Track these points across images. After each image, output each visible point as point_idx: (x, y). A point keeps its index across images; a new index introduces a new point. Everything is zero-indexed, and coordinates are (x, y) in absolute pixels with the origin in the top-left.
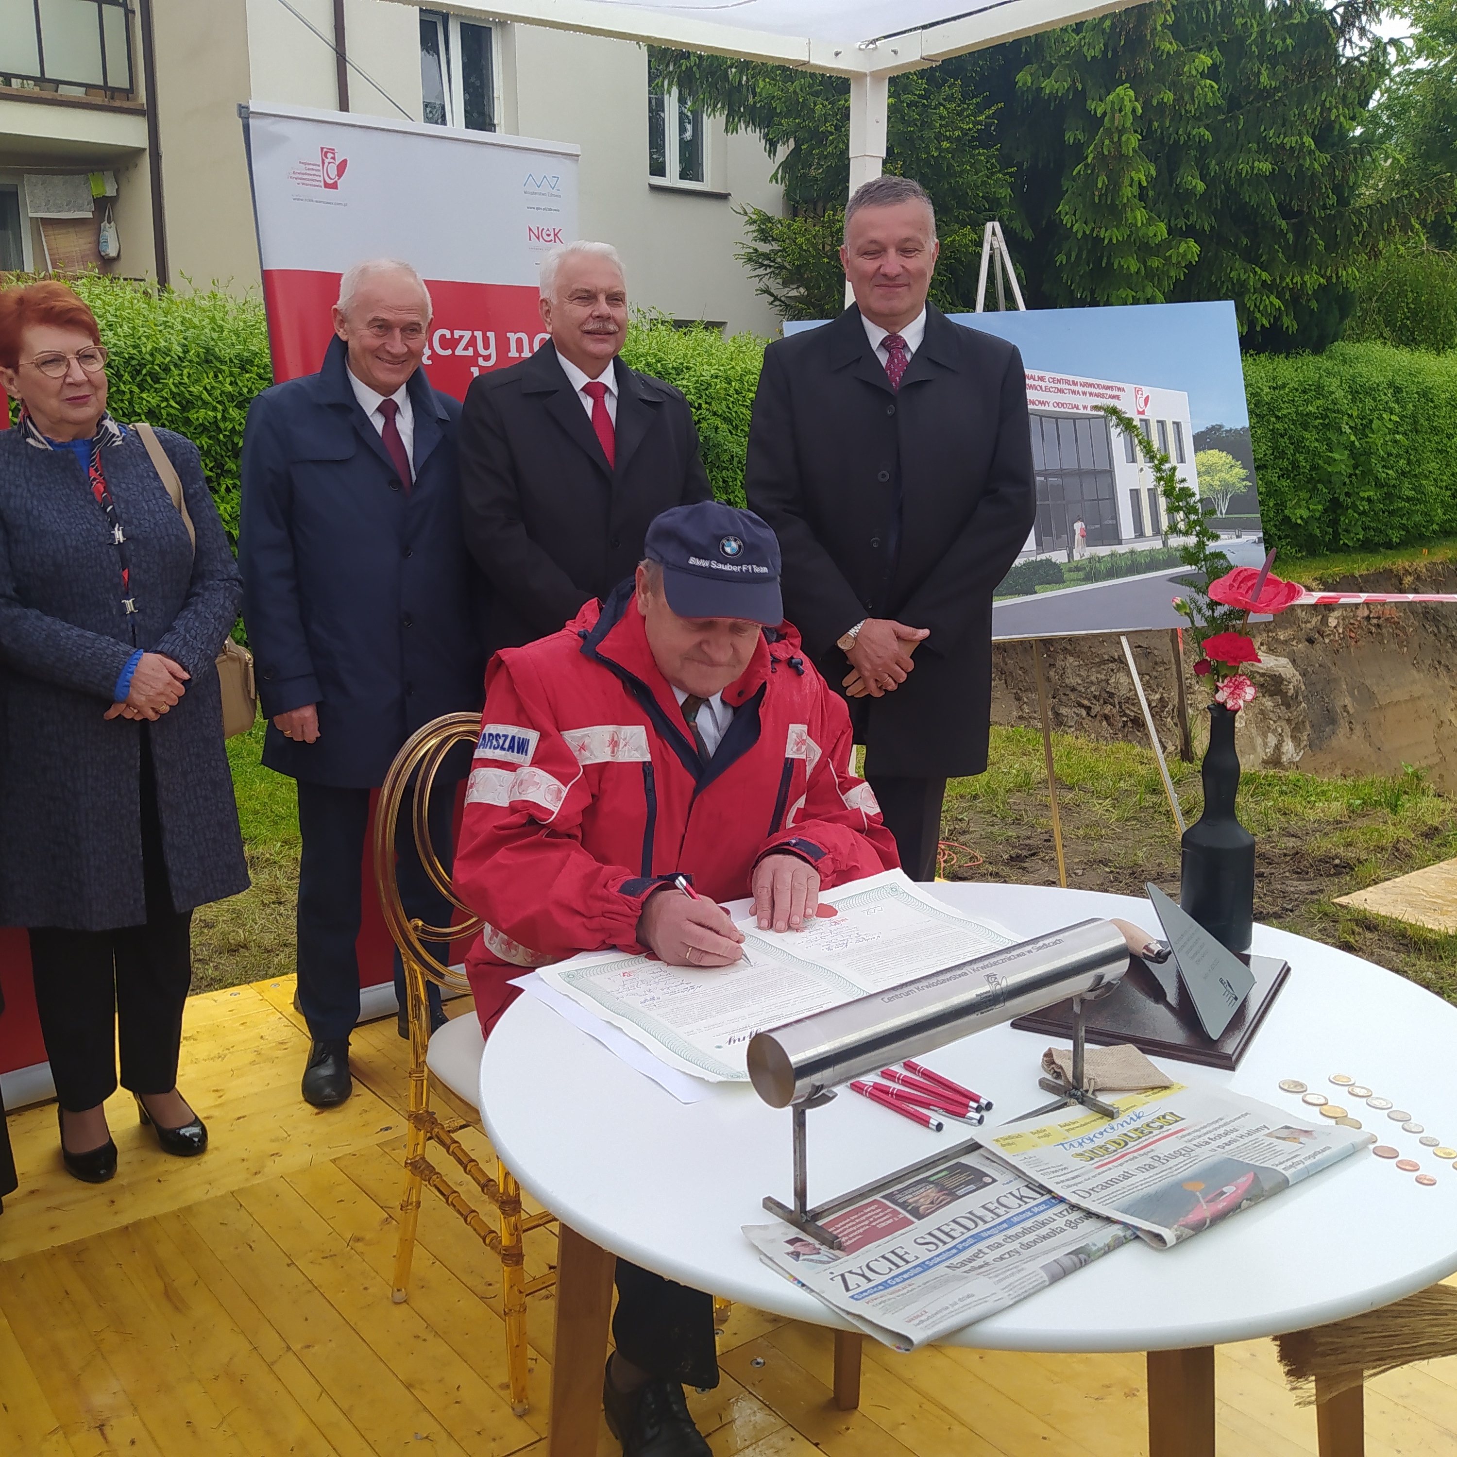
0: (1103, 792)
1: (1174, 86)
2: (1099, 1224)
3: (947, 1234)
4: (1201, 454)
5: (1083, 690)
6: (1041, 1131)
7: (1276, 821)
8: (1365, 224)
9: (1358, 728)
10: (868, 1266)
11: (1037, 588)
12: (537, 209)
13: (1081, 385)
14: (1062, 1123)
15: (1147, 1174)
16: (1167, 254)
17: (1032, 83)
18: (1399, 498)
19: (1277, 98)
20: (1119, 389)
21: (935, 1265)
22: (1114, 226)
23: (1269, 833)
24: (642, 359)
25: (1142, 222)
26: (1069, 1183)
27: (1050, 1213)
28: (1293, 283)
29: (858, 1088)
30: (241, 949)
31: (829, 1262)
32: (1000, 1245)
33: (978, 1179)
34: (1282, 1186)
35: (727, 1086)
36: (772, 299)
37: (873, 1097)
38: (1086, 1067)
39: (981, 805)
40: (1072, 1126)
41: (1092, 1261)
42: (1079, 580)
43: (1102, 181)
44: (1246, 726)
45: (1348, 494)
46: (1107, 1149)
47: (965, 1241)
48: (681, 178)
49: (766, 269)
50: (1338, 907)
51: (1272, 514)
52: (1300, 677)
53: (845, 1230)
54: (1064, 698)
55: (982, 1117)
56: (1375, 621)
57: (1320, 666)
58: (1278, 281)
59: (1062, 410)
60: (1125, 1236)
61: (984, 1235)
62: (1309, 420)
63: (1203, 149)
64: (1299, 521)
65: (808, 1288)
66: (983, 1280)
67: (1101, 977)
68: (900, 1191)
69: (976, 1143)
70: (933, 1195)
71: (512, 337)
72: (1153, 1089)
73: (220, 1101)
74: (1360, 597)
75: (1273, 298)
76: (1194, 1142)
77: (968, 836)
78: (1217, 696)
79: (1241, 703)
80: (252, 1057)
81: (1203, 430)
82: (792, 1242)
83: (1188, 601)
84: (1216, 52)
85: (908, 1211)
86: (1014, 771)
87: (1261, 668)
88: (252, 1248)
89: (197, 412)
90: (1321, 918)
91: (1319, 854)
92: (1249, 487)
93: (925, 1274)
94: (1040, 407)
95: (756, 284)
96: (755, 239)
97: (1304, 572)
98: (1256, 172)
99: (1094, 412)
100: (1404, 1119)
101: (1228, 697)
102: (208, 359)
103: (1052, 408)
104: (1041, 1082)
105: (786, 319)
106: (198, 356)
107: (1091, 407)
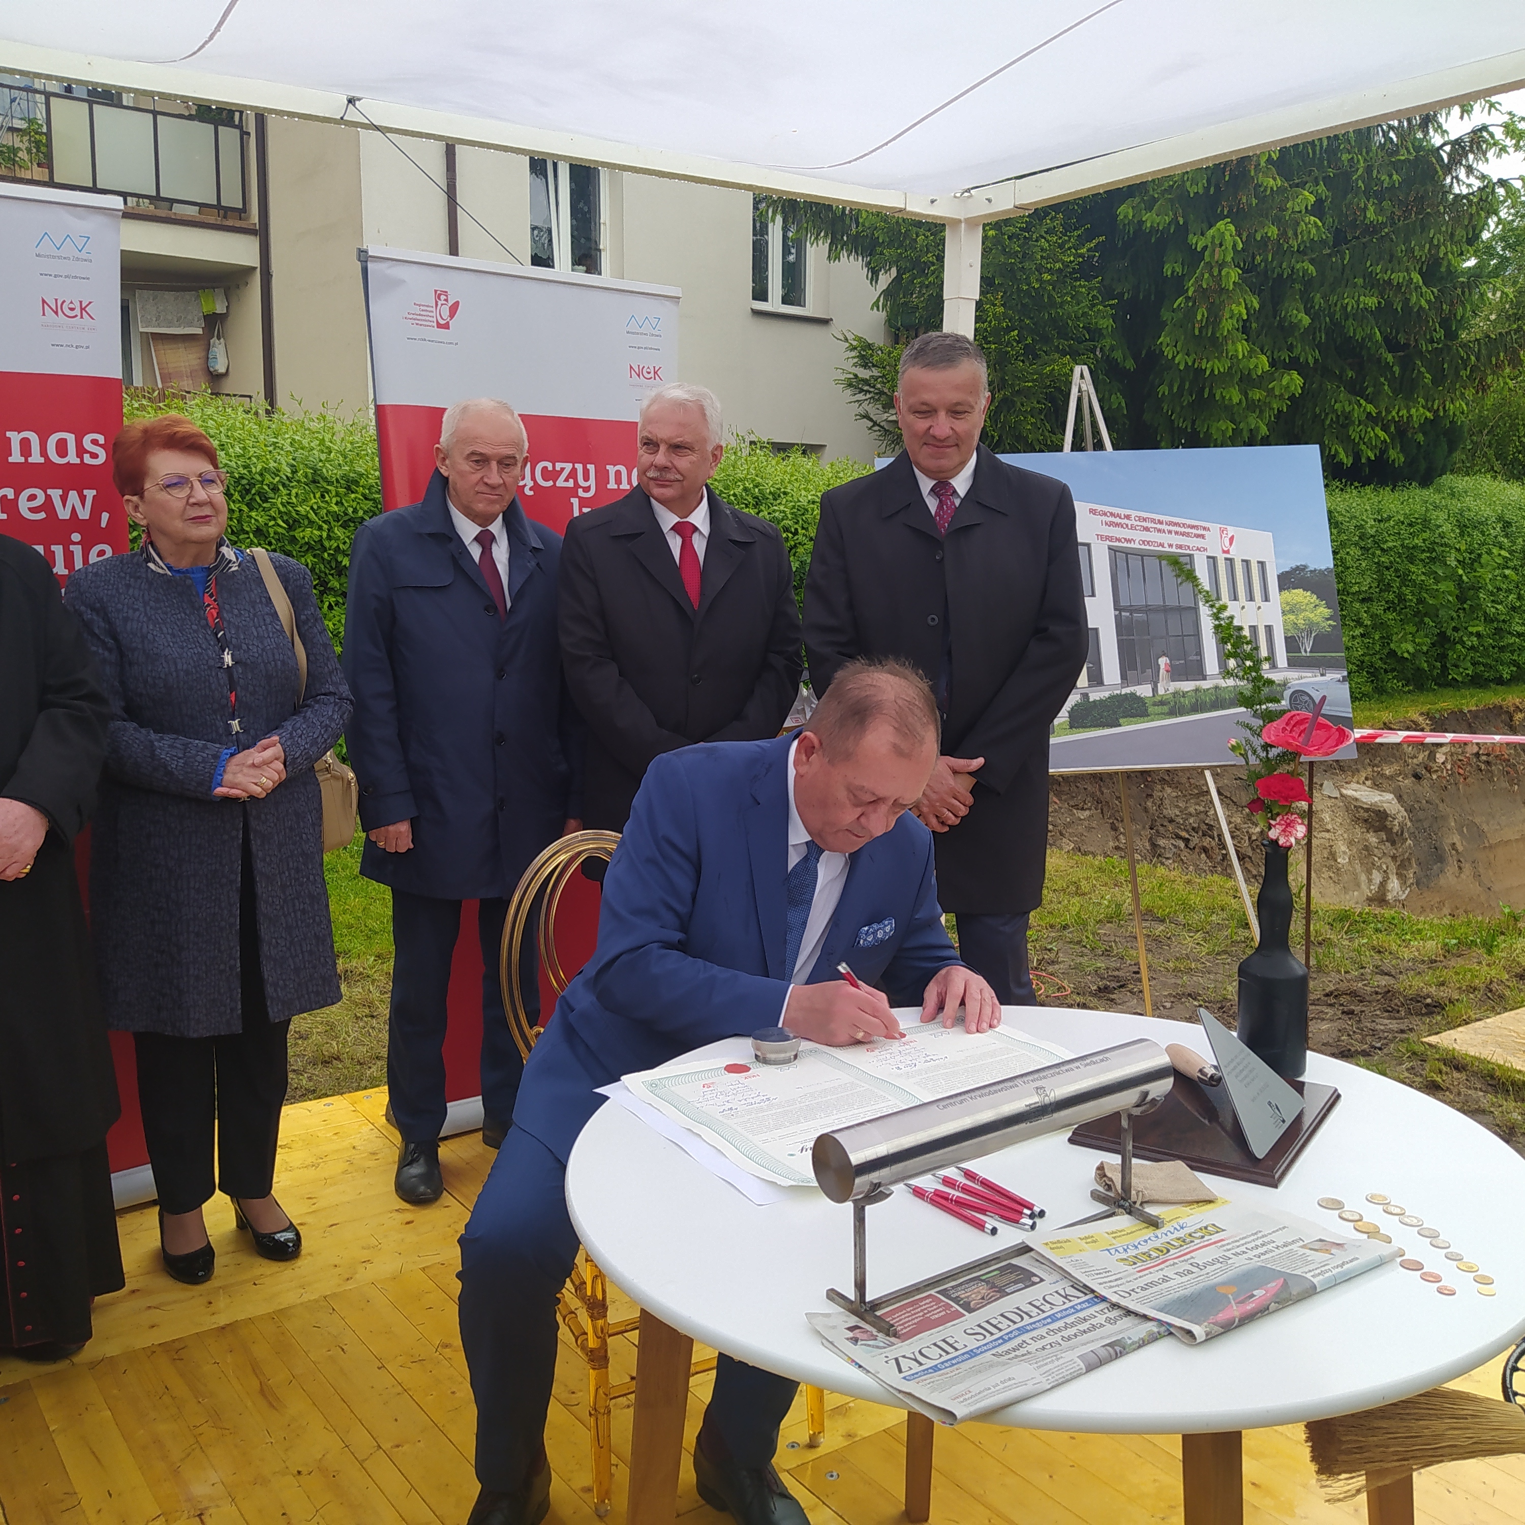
0: (1195, 925)
1: (1278, 222)
2: (1136, 1321)
3: (995, 1326)
4: (1286, 594)
5: (1182, 822)
6: (1089, 1237)
7: (1370, 959)
8: (1473, 358)
9: (1467, 867)
10: (920, 1352)
11: (1121, 721)
12: (639, 348)
13: (1166, 523)
14: (1109, 1231)
15: (1185, 1279)
16: (1270, 386)
17: (1133, 216)
18: (1510, 633)
19: (1383, 233)
20: (1205, 529)
21: (982, 1353)
22: (1215, 358)
23: (1362, 971)
24: (739, 483)
25: (1243, 354)
26: (1112, 1284)
27: (1092, 1311)
28: (1398, 416)
29: (918, 1193)
30: (334, 1062)
31: (885, 1348)
32: (1043, 1337)
33: (1027, 1279)
34: (1311, 1292)
35: (798, 1190)
36: (871, 424)
37: (933, 1202)
38: (1134, 1181)
39: (1070, 935)
40: (1119, 1234)
41: (1127, 1353)
42: (1164, 714)
43: (1201, 314)
44: (1350, 862)
45: (1455, 629)
46: (1150, 1256)
47: (1011, 1332)
48: (783, 303)
49: (865, 395)
50: (1427, 1047)
51: (1377, 648)
52: (1406, 813)
53: (901, 1320)
54: (1161, 829)
55: (1034, 1223)
56: (1484, 758)
57: (1427, 802)
59: (1147, 547)
60: (1159, 1332)
61: (1028, 1328)
62: (1415, 554)
63: (1308, 283)
64: (1406, 655)
65: (865, 1369)
66: (1024, 1366)
67: (1146, 1094)
68: (953, 1287)
69: (1027, 1246)
70: (984, 1291)
71: (612, 470)
73: (313, 1208)
74: (1445, 737)
75: (1378, 430)
76: (1233, 1251)
77: (1057, 967)
78: (1270, 833)
79: (1293, 840)
80: (345, 1166)
81: (1287, 570)
82: (851, 1329)
83: (1244, 743)
84: (1322, 188)
85: (960, 1305)
86: (1106, 902)
87: (1366, 804)
88: (343, 1350)
89: (303, 531)
90: (1409, 1057)
91: (1411, 992)
92: (1334, 626)
93: (973, 1360)
94: (1125, 545)
95: (855, 409)
96: (855, 365)
97: (1411, 706)
98: (1361, 306)
99: (1179, 551)
100: (1432, 1236)
101: (1280, 834)
102: (316, 479)
103: (1137, 546)
104: (1092, 1193)
105: (884, 444)
106: (306, 477)
107: (1177, 545)
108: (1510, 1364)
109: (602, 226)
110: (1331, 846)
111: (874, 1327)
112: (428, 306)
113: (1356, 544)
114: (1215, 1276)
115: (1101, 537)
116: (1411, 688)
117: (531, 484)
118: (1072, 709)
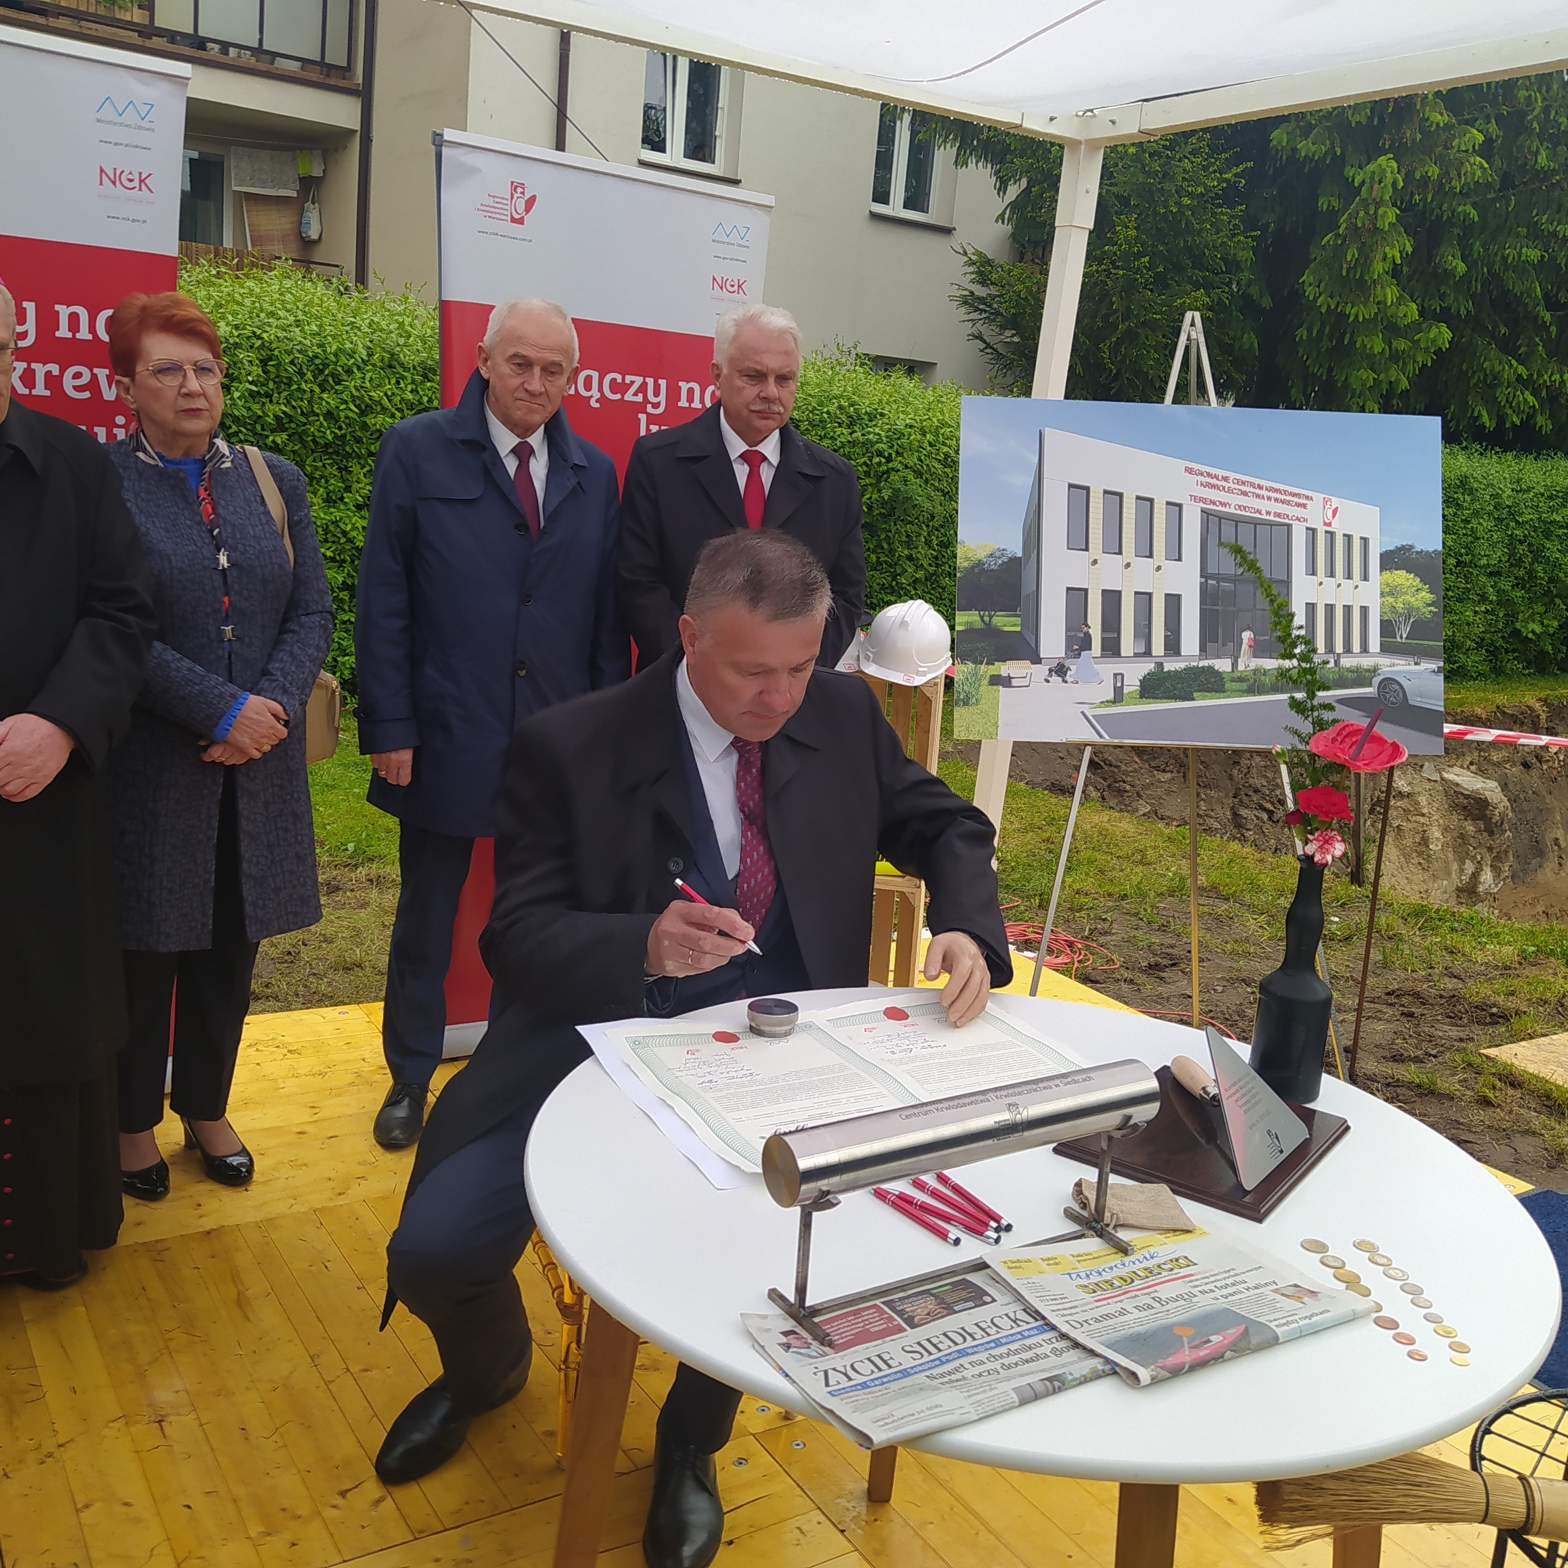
0: (1260, 907)
1: (1441, 161)
2: (1083, 1355)
3: (934, 1345)
4: (1387, 574)
5: (1268, 793)
6: (1051, 1259)
7: (1441, 959)
10: (852, 1367)
11: (1195, 695)
12: (724, 258)
13: (1267, 489)
14: (1075, 1253)
15: (1144, 1313)
16: (1416, 338)
17: (1287, 142)
19: (1554, 181)
20: (1307, 498)
21: (916, 1373)
22: (1361, 302)
23: (1430, 971)
24: (834, 401)
25: (1392, 301)
26: (1065, 1312)
27: (1039, 1339)
28: (1550, 380)
29: (881, 1195)
30: (356, 969)
31: (817, 1357)
32: (982, 1363)
33: (978, 1297)
34: (1272, 1342)
36: (984, 346)
37: (894, 1205)
38: (1110, 1202)
39: (1128, 906)
40: (1085, 1257)
41: (1067, 1389)
42: (1241, 691)
43: (1352, 254)
44: (1442, 849)
46: (1112, 1284)
47: (950, 1354)
48: (905, 207)
49: (980, 314)
50: (1484, 1059)
51: (1501, 625)
52: (1508, 804)
53: (838, 1329)
55: (999, 1237)
57: (1533, 793)
58: (1535, 376)
59: (1243, 513)
60: (1103, 1371)
61: (969, 1351)
62: (1552, 529)
63: (1468, 228)
64: (1530, 635)
65: (791, 1378)
66: (956, 1393)
67: (1129, 1118)
68: (900, 1299)
69: (985, 1263)
70: (931, 1306)
71: (684, 386)
72: (1175, 1231)
73: (315, 1118)
75: (1527, 393)
76: (1199, 1289)
77: (1109, 938)
78: (1306, 848)
79: (1329, 858)
80: (352, 1078)
81: (1392, 548)
82: (786, 1334)
84: (1493, 127)
85: (904, 1320)
86: (1170, 874)
87: (1465, 789)
88: (326, 1267)
89: (375, 417)
90: (1464, 1068)
91: (1476, 999)
92: (1435, 613)
93: (905, 1379)
94: (1220, 508)
95: (968, 328)
96: (972, 281)
97: (1529, 690)
98: (1523, 258)
99: (1277, 519)
100: (1415, 1292)
101: (1316, 850)
102: (392, 364)
103: (1232, 510)
104: (1066, 1210)
105: (996, 369)
106: (382, 361)
107: (1275, 513)
108: (1483, 1426)
109: (719, 111)
110: (1425, 831)
111: (811, 1334)
112: (503, 198)
113: (1490, 514)
114: (1177, 1314)
115: (1194, 498)
116: (1532, 671)
117: (598, 395)
118: (1144, 677)
